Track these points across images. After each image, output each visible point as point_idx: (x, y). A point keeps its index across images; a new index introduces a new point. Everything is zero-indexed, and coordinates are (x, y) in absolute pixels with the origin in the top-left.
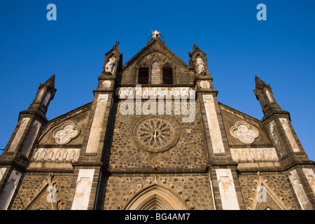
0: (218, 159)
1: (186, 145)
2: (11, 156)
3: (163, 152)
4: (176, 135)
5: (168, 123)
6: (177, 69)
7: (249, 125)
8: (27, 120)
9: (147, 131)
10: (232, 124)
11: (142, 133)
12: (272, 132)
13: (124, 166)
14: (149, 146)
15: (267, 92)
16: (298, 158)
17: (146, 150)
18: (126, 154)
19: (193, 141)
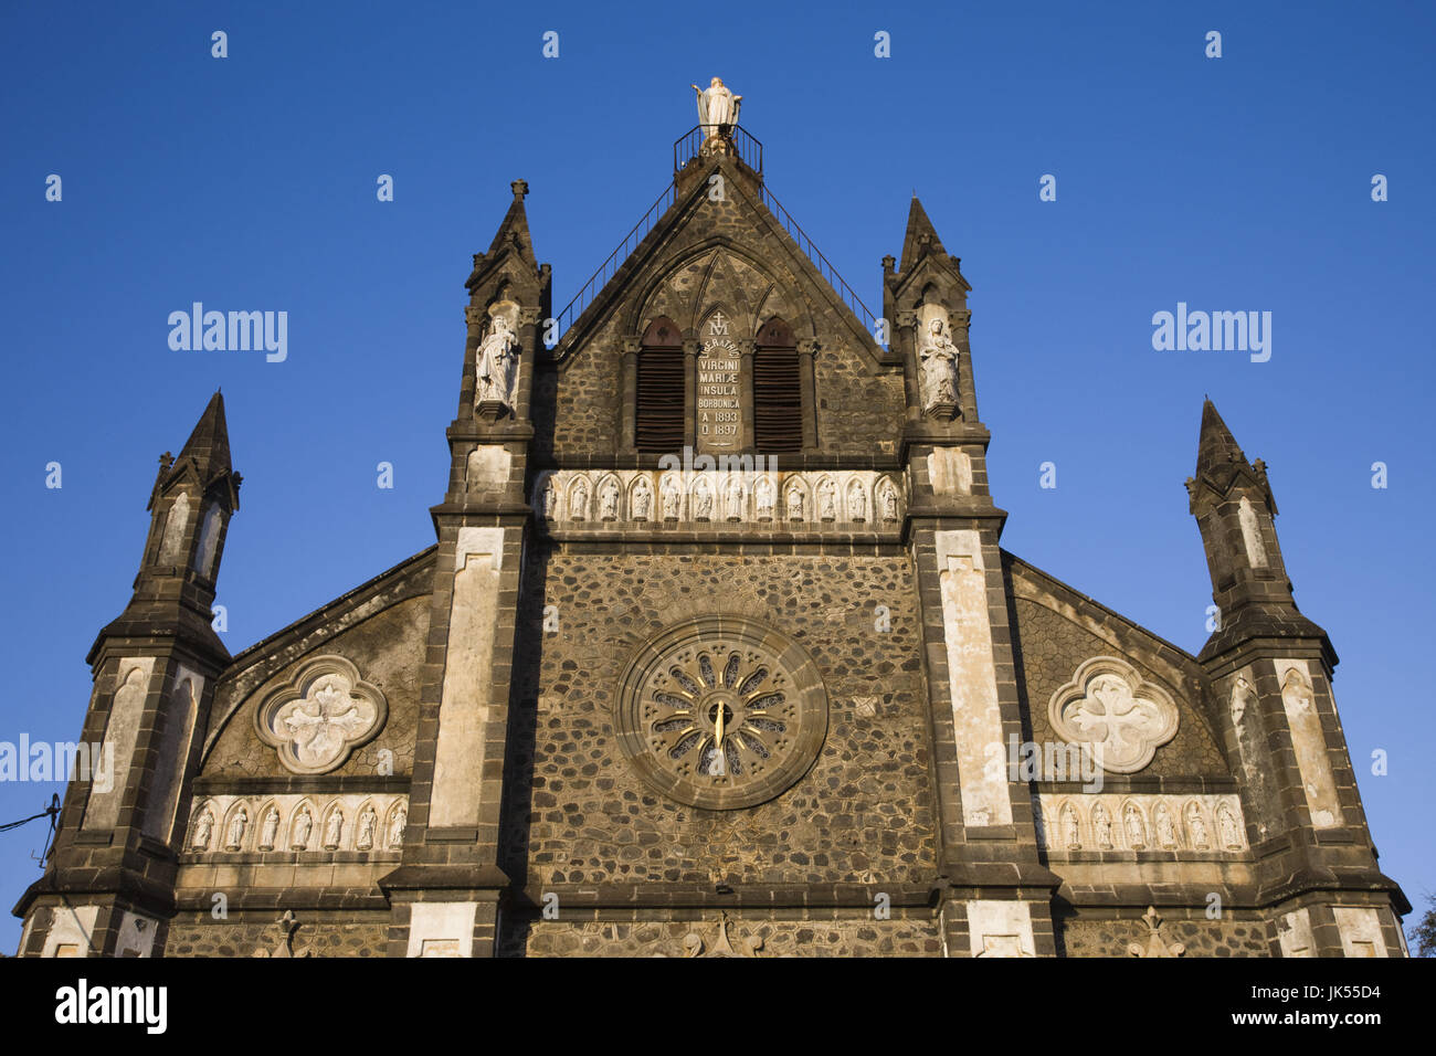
0: (979, 856)
1: (853, 774)
2: (105, 850)
3: (753, 808)
4: (810, 724)
5: (775, 665)
6: (823, 357)
7: (1138, 679)
8: (138, 671)
9: (684, 703)
10: (1060, 672)
11: (662, 712)
12: (1236, 717)
13: (588, 872)
14: (694, 777)
15: (1246, 512)
16: (1324, 862)
17: (680, 799)
18: (597, 820)
19: (881, 756)
